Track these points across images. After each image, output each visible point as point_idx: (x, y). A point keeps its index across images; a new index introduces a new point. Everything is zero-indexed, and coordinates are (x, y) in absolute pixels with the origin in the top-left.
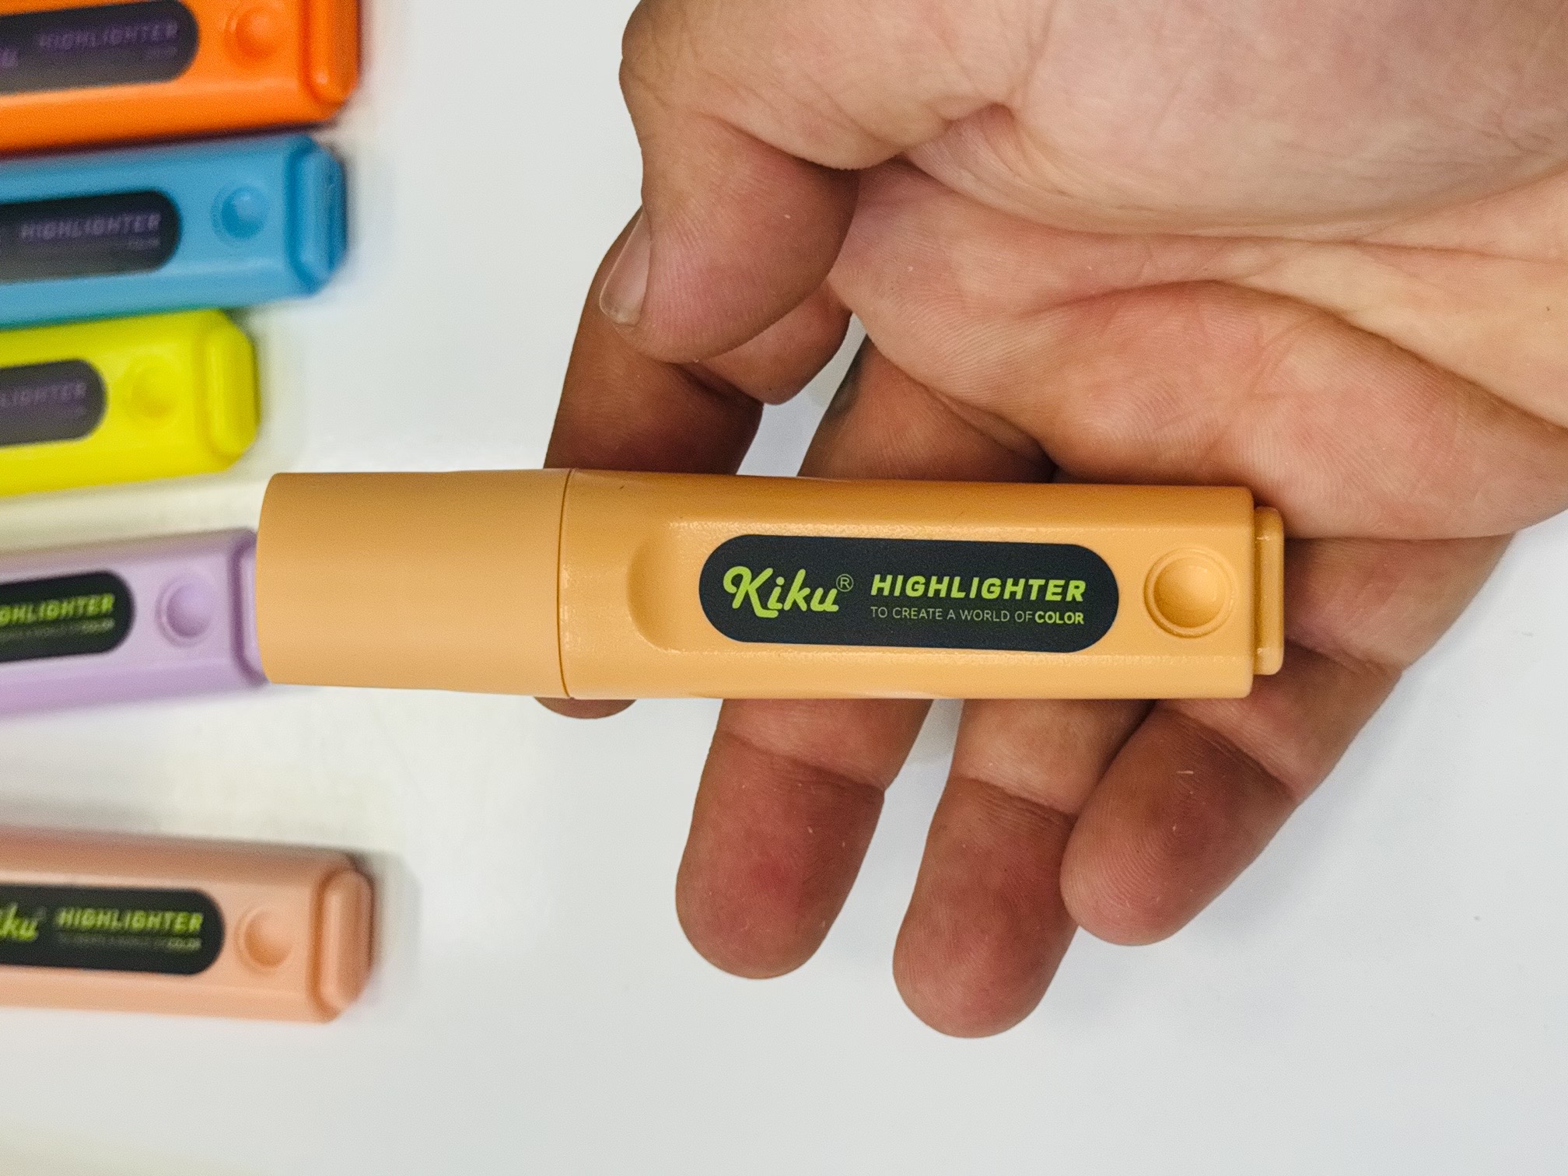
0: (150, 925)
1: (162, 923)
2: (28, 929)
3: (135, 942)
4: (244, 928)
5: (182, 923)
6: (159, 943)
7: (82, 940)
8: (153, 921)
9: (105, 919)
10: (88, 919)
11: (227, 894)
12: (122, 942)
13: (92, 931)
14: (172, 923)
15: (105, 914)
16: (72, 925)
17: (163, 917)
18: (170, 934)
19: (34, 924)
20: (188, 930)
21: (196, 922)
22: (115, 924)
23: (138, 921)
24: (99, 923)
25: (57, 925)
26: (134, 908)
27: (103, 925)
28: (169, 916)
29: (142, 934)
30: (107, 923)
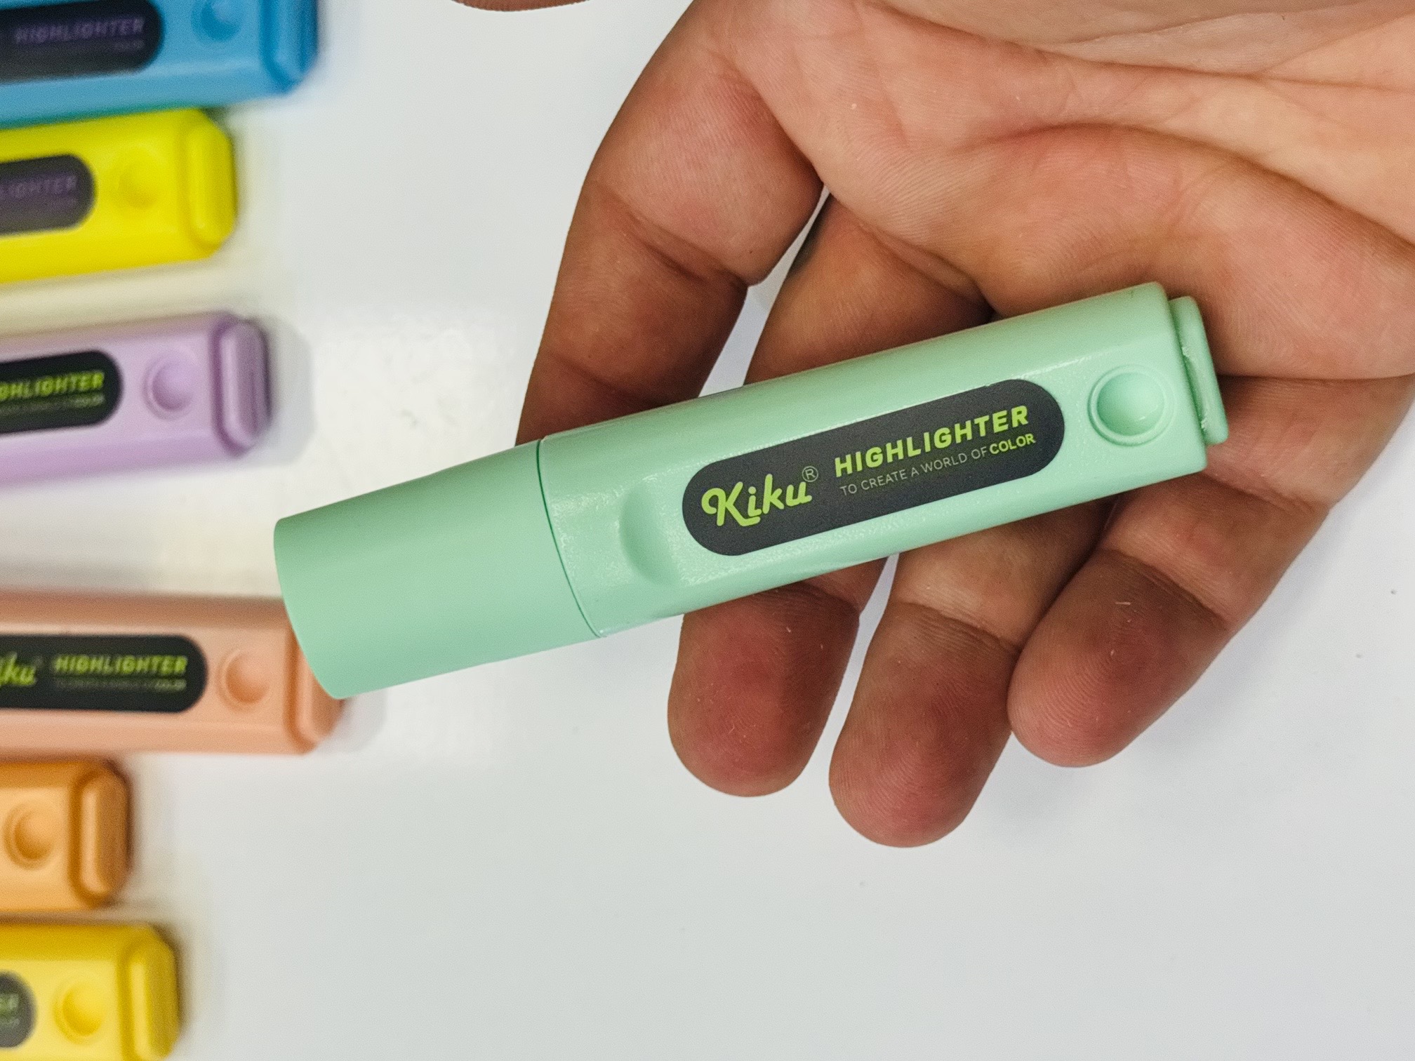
0: (139, 668)
1: (150, 666)
2: (27, 675)
3: (125, 684)
4: (225, 667)
5: (168, 666)
6: (147, 685)
7: (80, 684)
8: (142, 665)
9: (98, 664)
10: (81, 664)
11: (208, 638)
12: (114, 684)
13: (87, 675)
14: (160, 666)
15: (98, 659)
16: (68, 670)
17: (151, 661)
18: (158, 676)
19: (33, 671)
20: (173, 671)
21: (181, 664)
22: (106, 667)
23: (127, 665)
24: (92, 668)
25: (54, 670)
26: (124, 653)
27: (96, 669)
28: (156, 660)
29: (133, 676)
30: (100, 668)
